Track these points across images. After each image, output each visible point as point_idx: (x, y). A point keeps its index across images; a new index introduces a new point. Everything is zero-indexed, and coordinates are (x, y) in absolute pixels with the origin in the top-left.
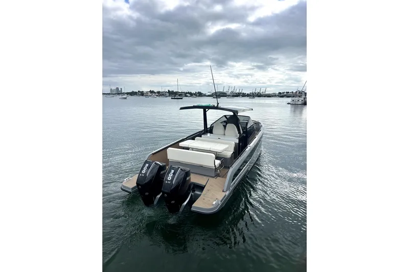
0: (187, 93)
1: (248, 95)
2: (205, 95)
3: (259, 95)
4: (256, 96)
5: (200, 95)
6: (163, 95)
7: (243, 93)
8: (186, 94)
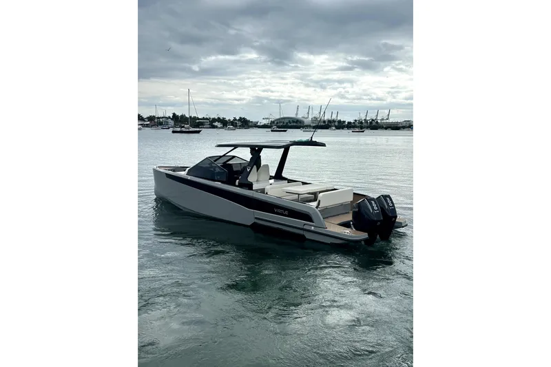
0: (214, 120)
1: (350, 126)
2: (256, 126)
3: (374, 126)
4: (367, 128)
5: (244, 124)
6: (161, 124)
7: (340, 121)
8: (212, 123)
